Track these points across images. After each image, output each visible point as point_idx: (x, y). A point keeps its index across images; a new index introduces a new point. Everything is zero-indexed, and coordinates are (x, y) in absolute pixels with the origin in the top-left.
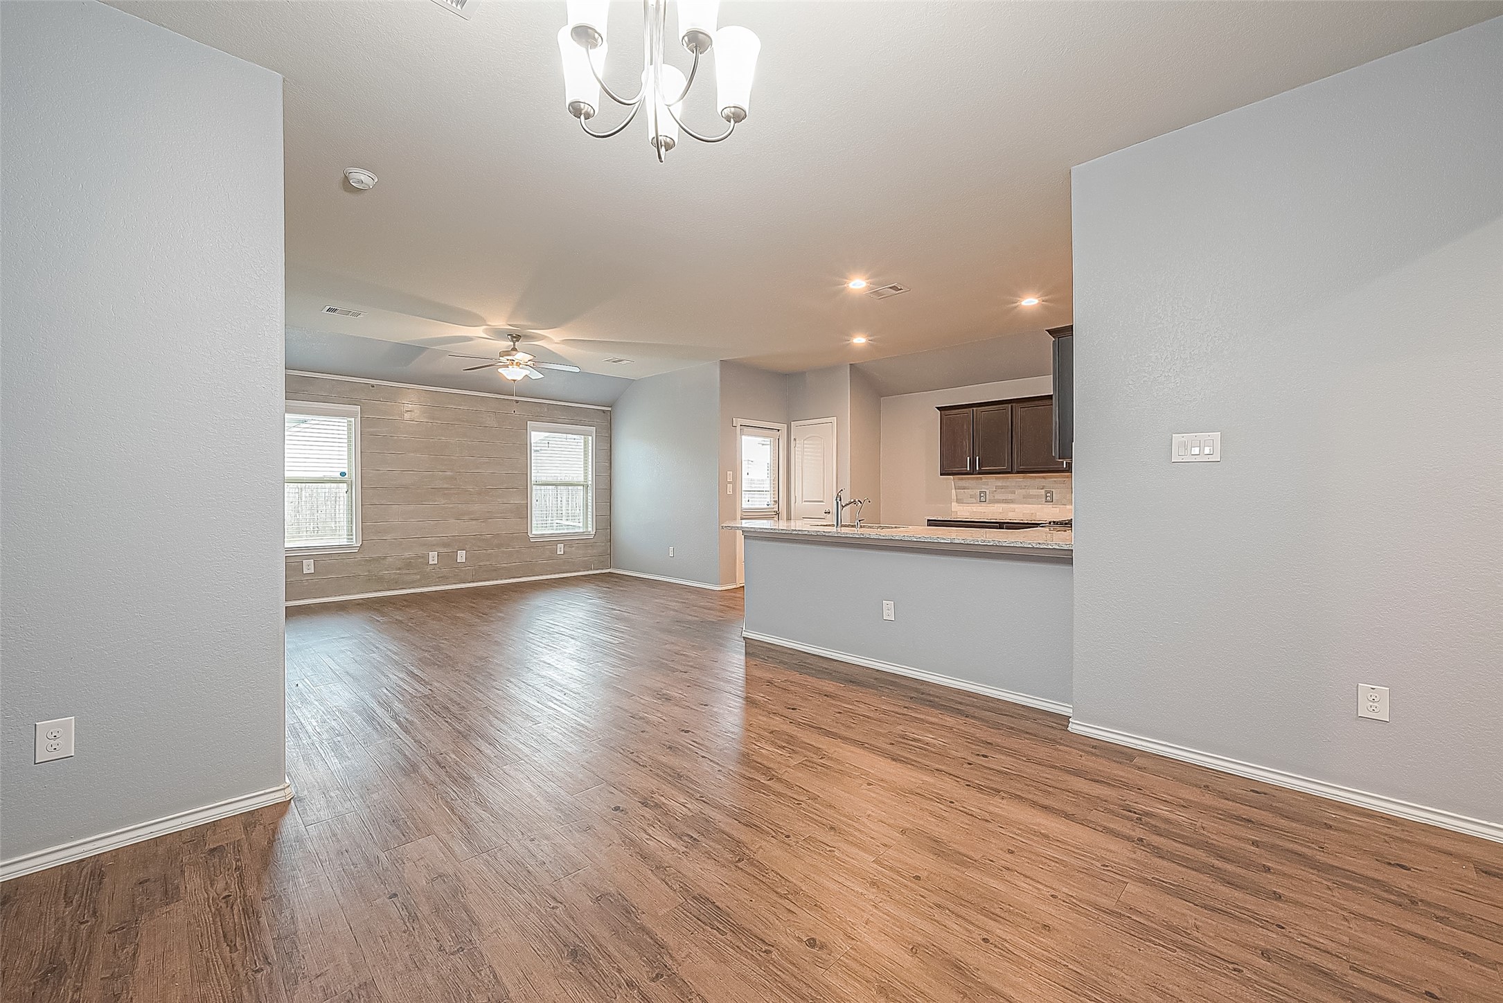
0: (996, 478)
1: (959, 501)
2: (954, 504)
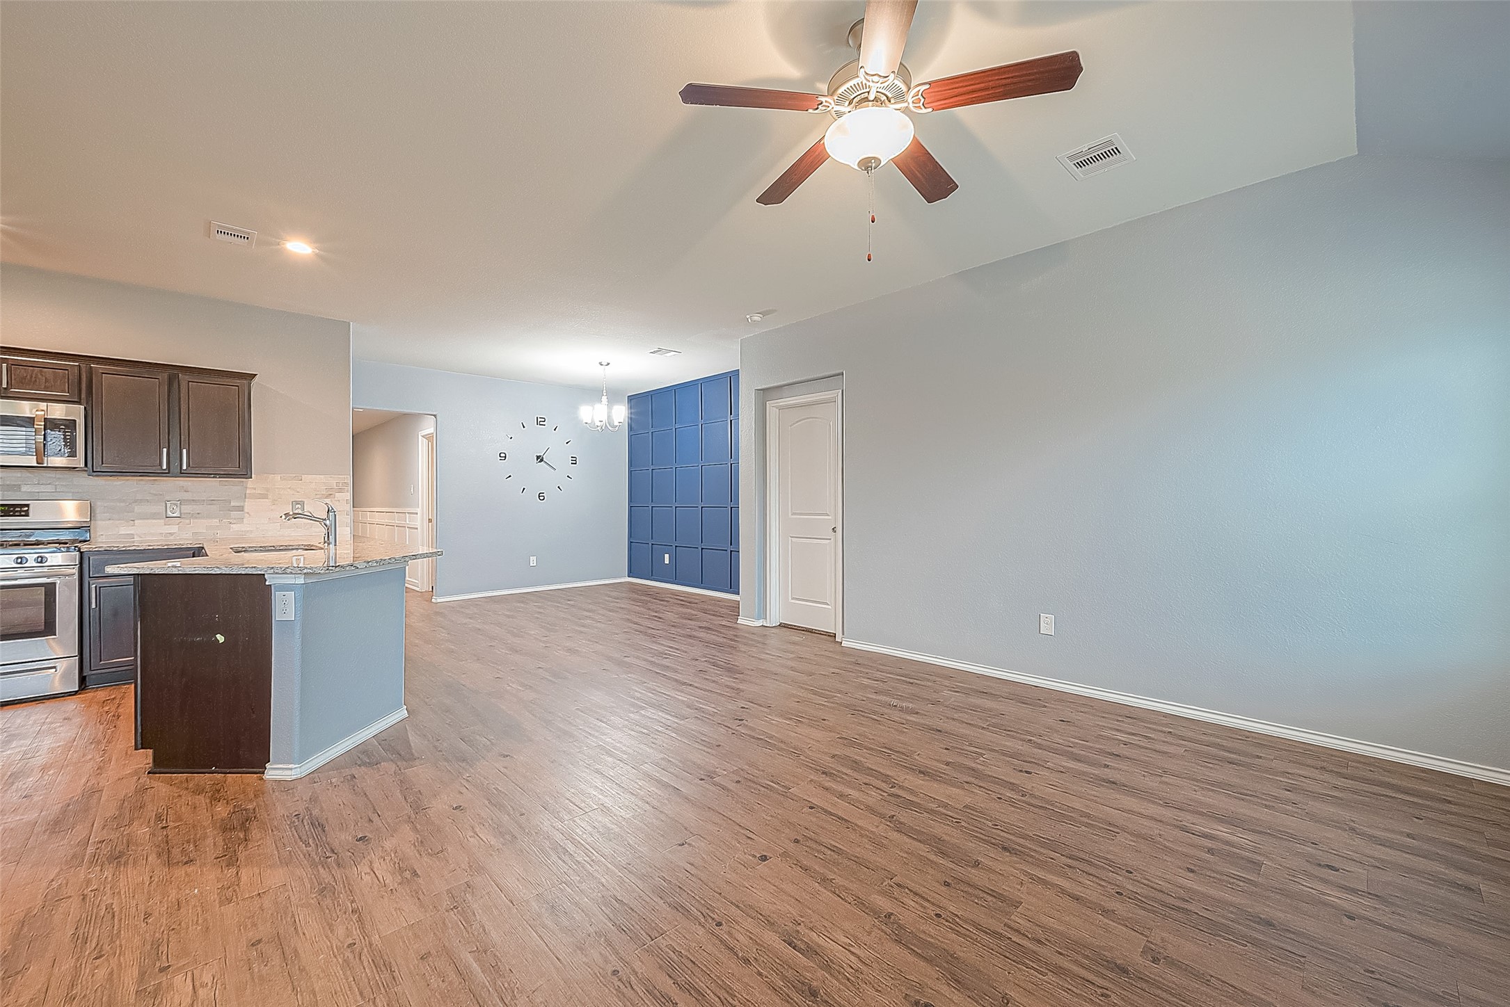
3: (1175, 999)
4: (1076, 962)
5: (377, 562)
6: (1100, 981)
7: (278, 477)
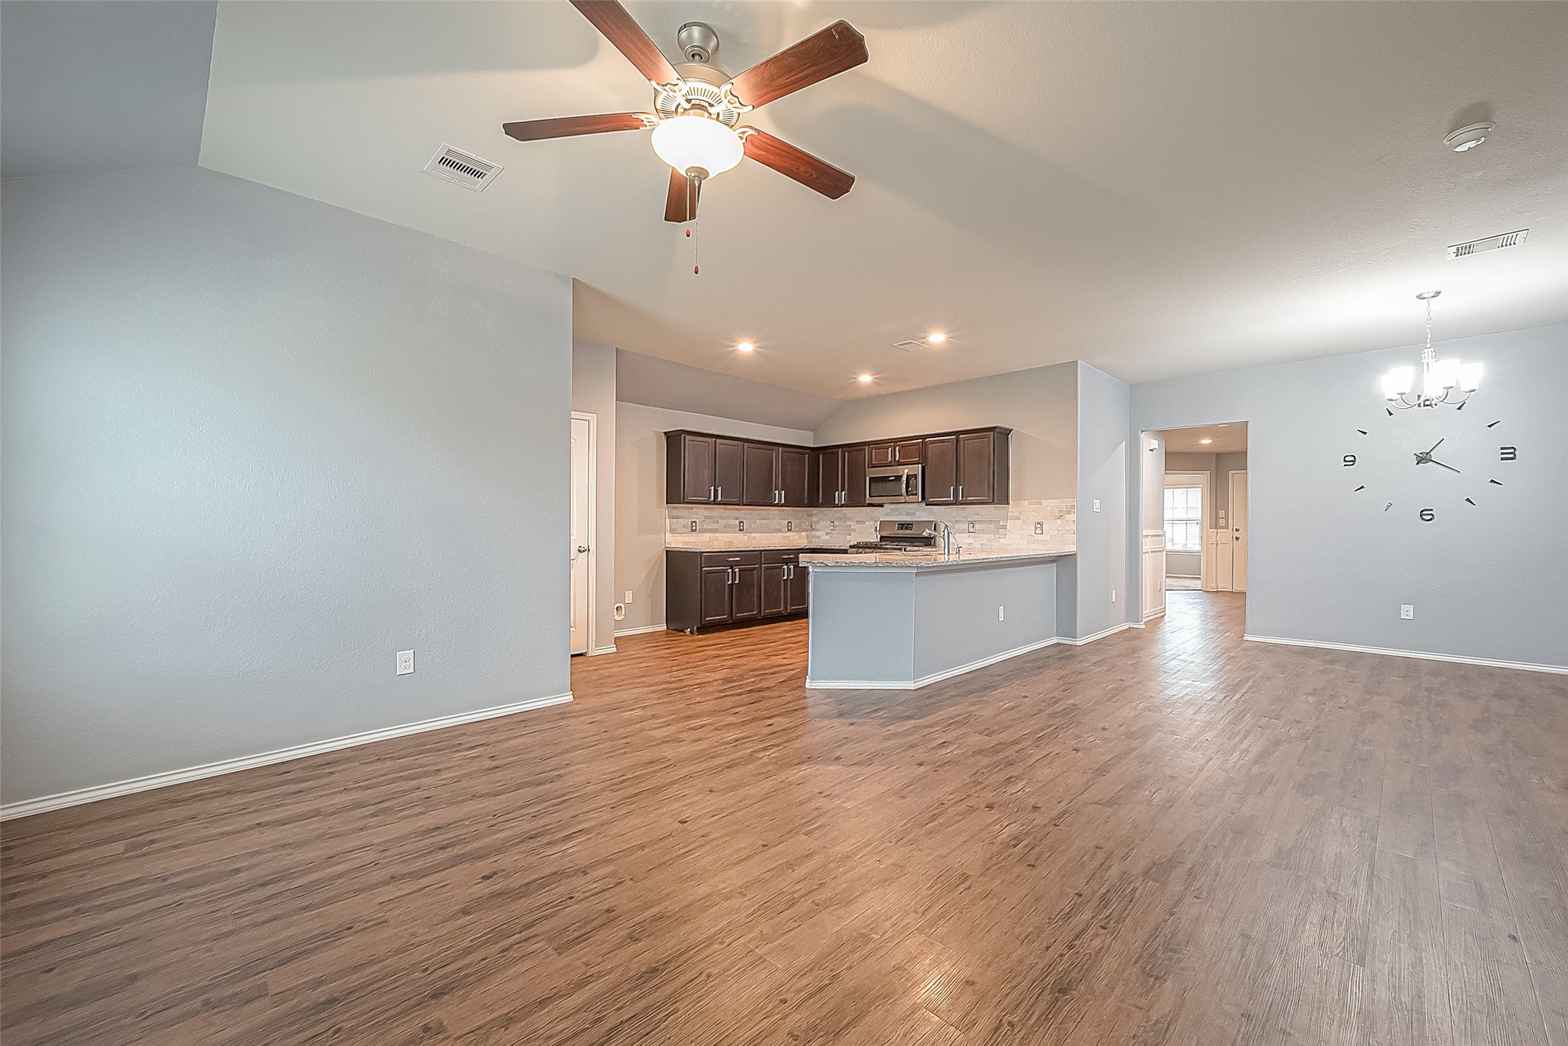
0: (705, 508)
1: (672, 531)
2: (668, 534)
3: (382, 1018)
4: (469, 965)
5: (846, 564)
6: (440, 973)
7: (1026, 502)
